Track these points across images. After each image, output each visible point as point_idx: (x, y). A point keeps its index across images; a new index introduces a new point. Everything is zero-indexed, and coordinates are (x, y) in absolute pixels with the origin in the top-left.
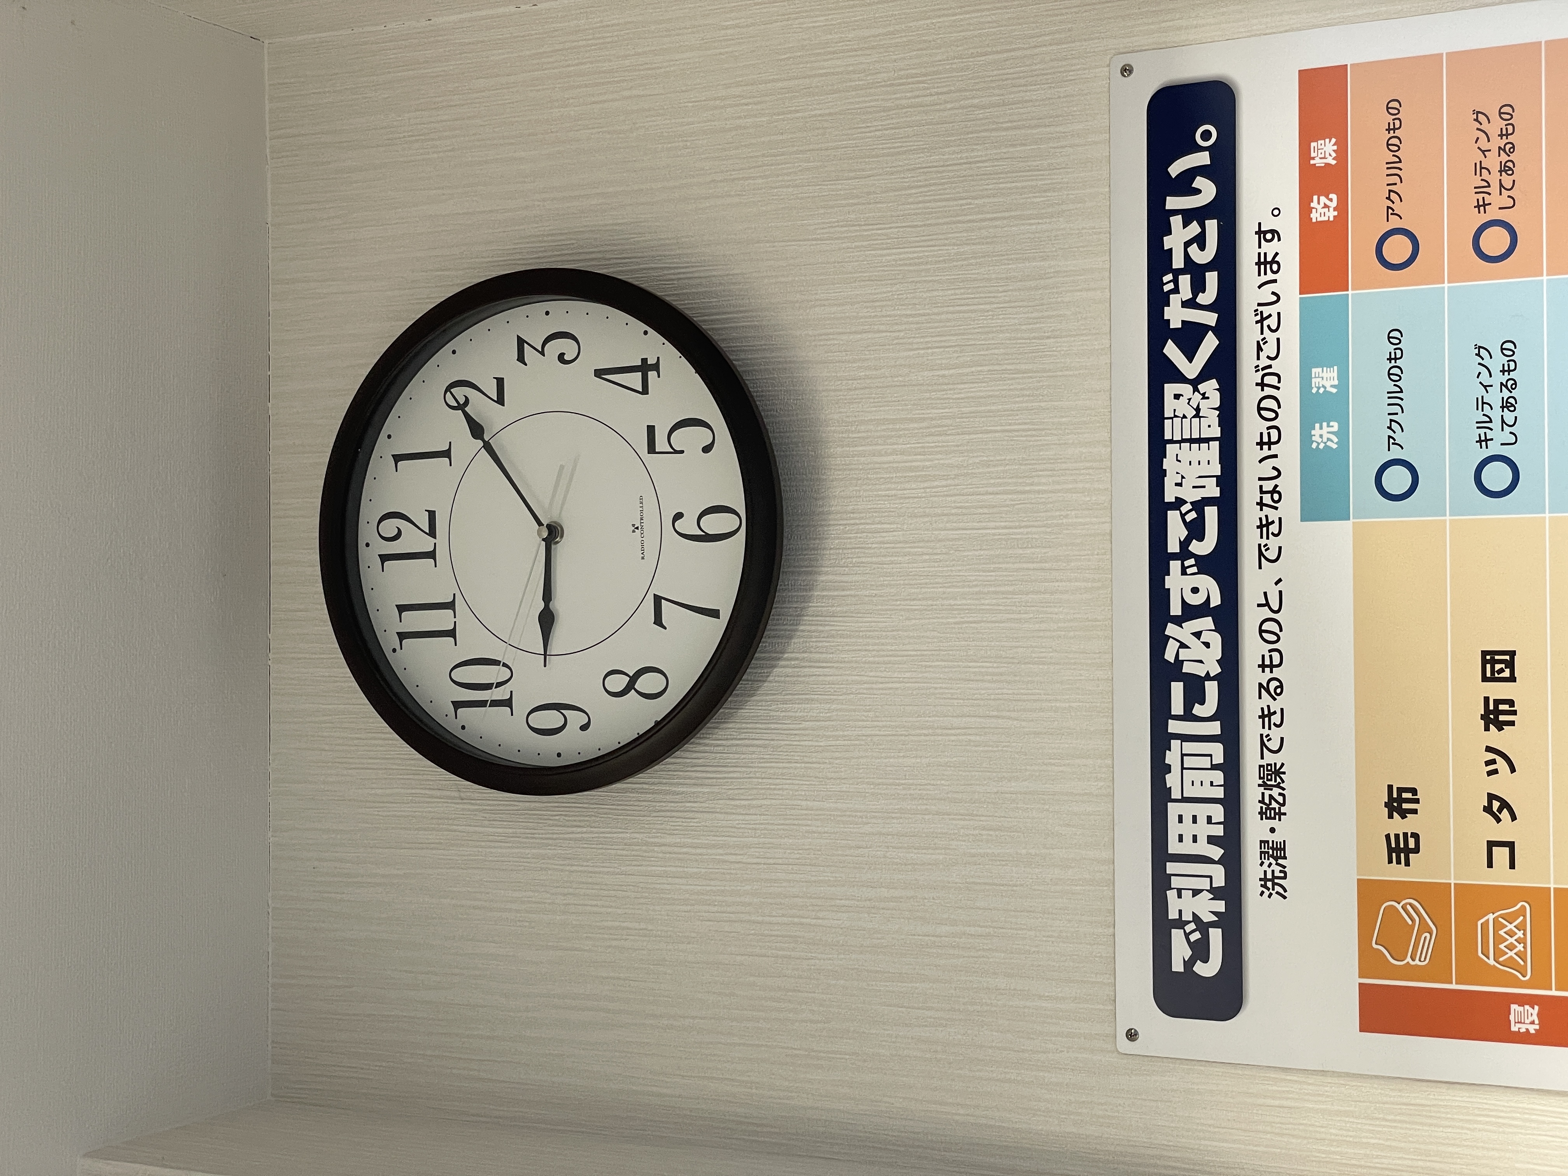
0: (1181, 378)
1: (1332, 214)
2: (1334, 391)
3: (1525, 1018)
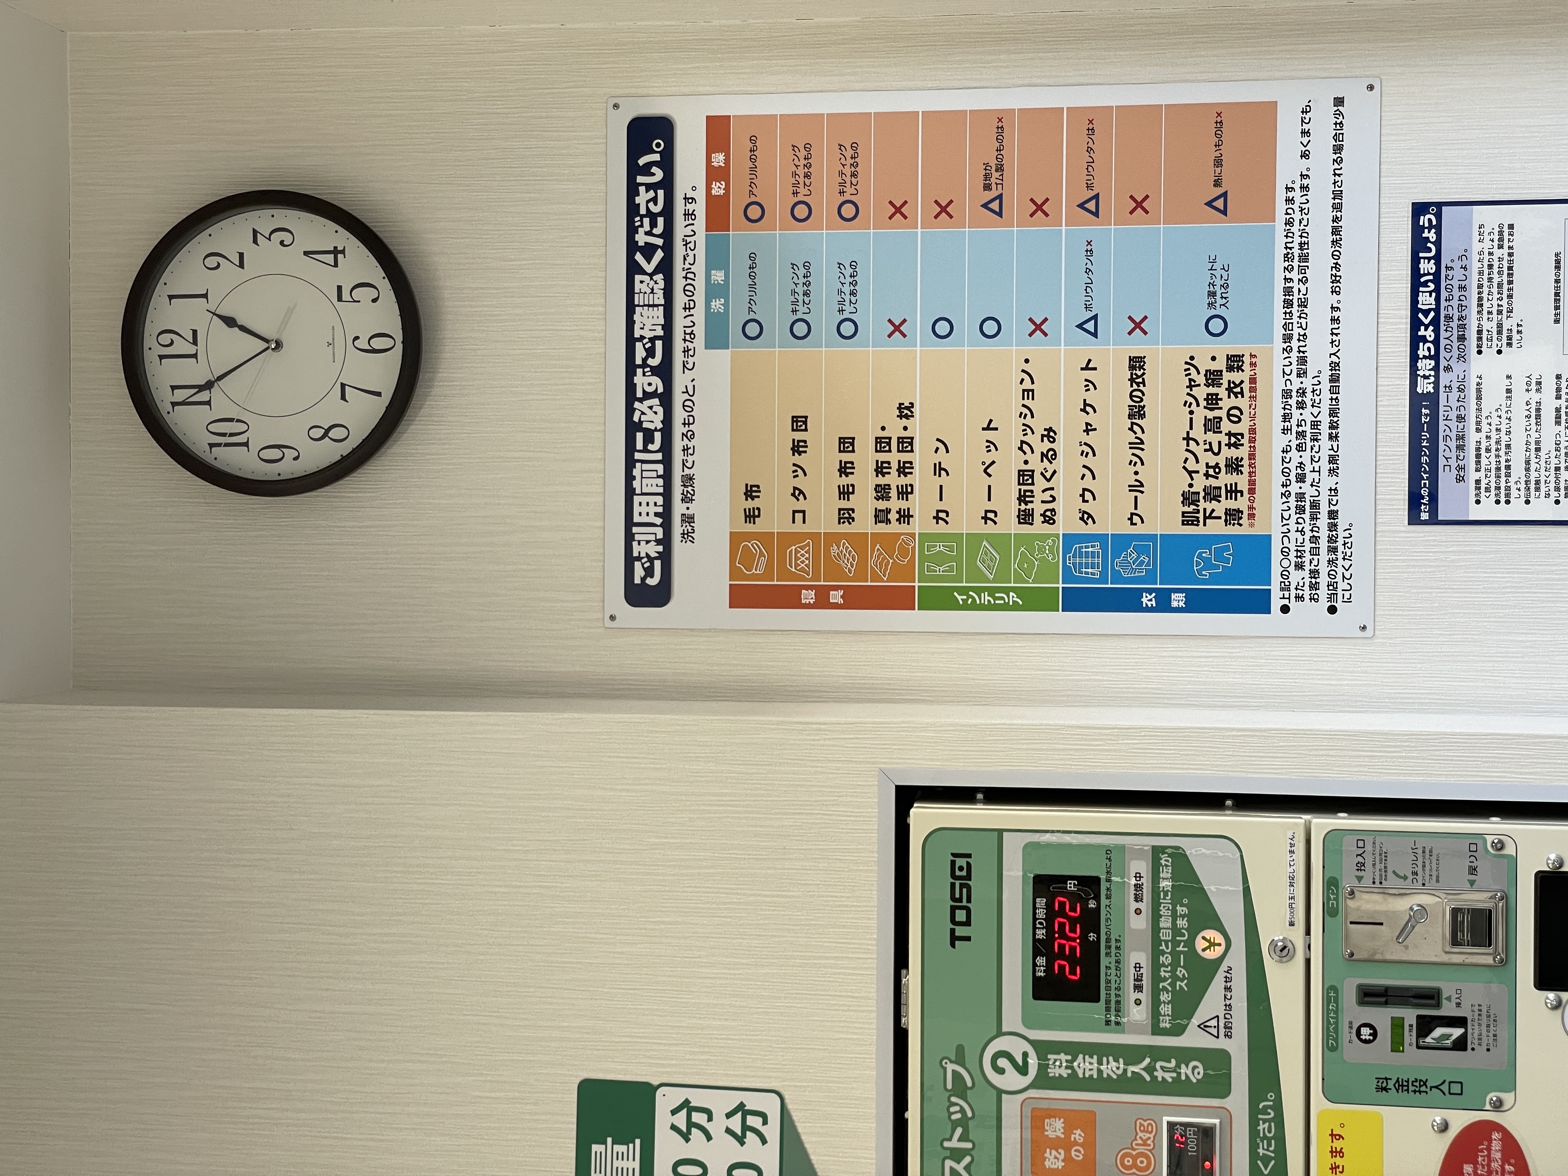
0: (643, 272)
1: (722, 192)
2: (722, 283)
3: (808, 596)
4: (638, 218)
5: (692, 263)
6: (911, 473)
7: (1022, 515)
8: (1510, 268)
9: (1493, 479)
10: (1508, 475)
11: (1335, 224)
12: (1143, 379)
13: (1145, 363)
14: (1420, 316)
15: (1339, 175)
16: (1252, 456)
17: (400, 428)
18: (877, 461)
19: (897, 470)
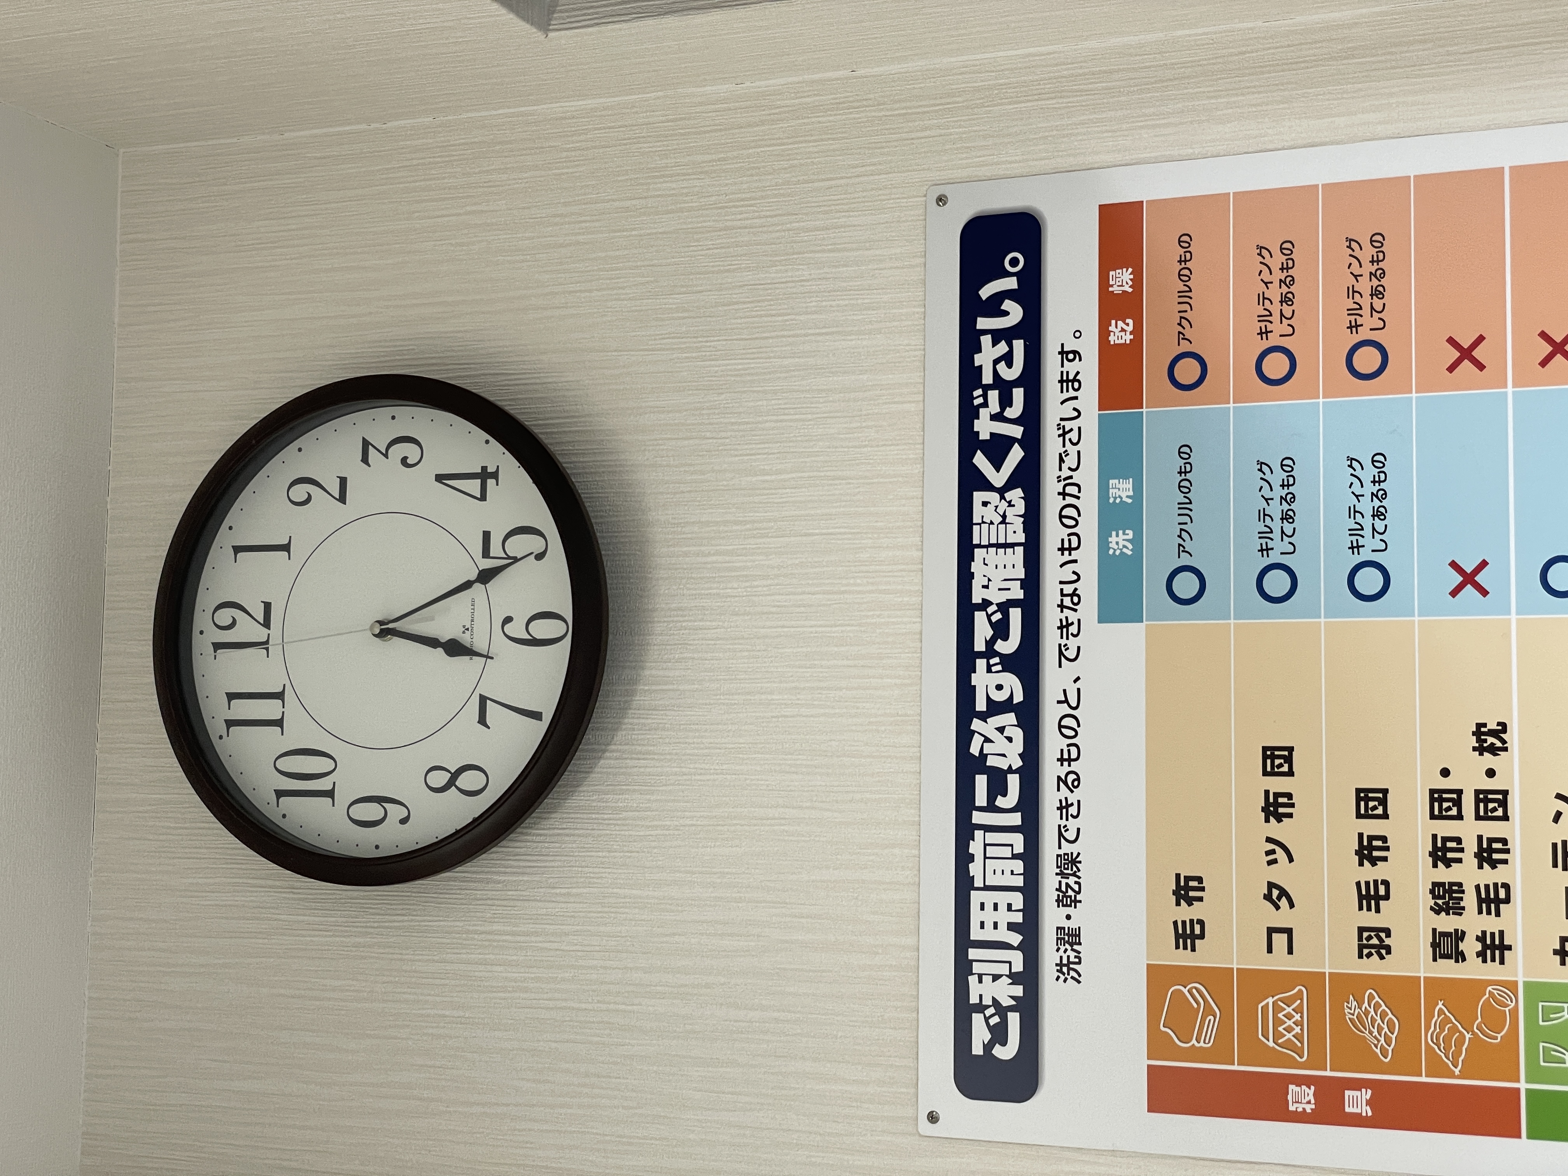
0: (988, 486)
1: (1128, 338)
2: (1130, 501)
3: (1301, 1098)
4: (979, 392)
5: (1074, 467)
6: (1505, 862)
18: (1434, 837)
19: (1476, 855)
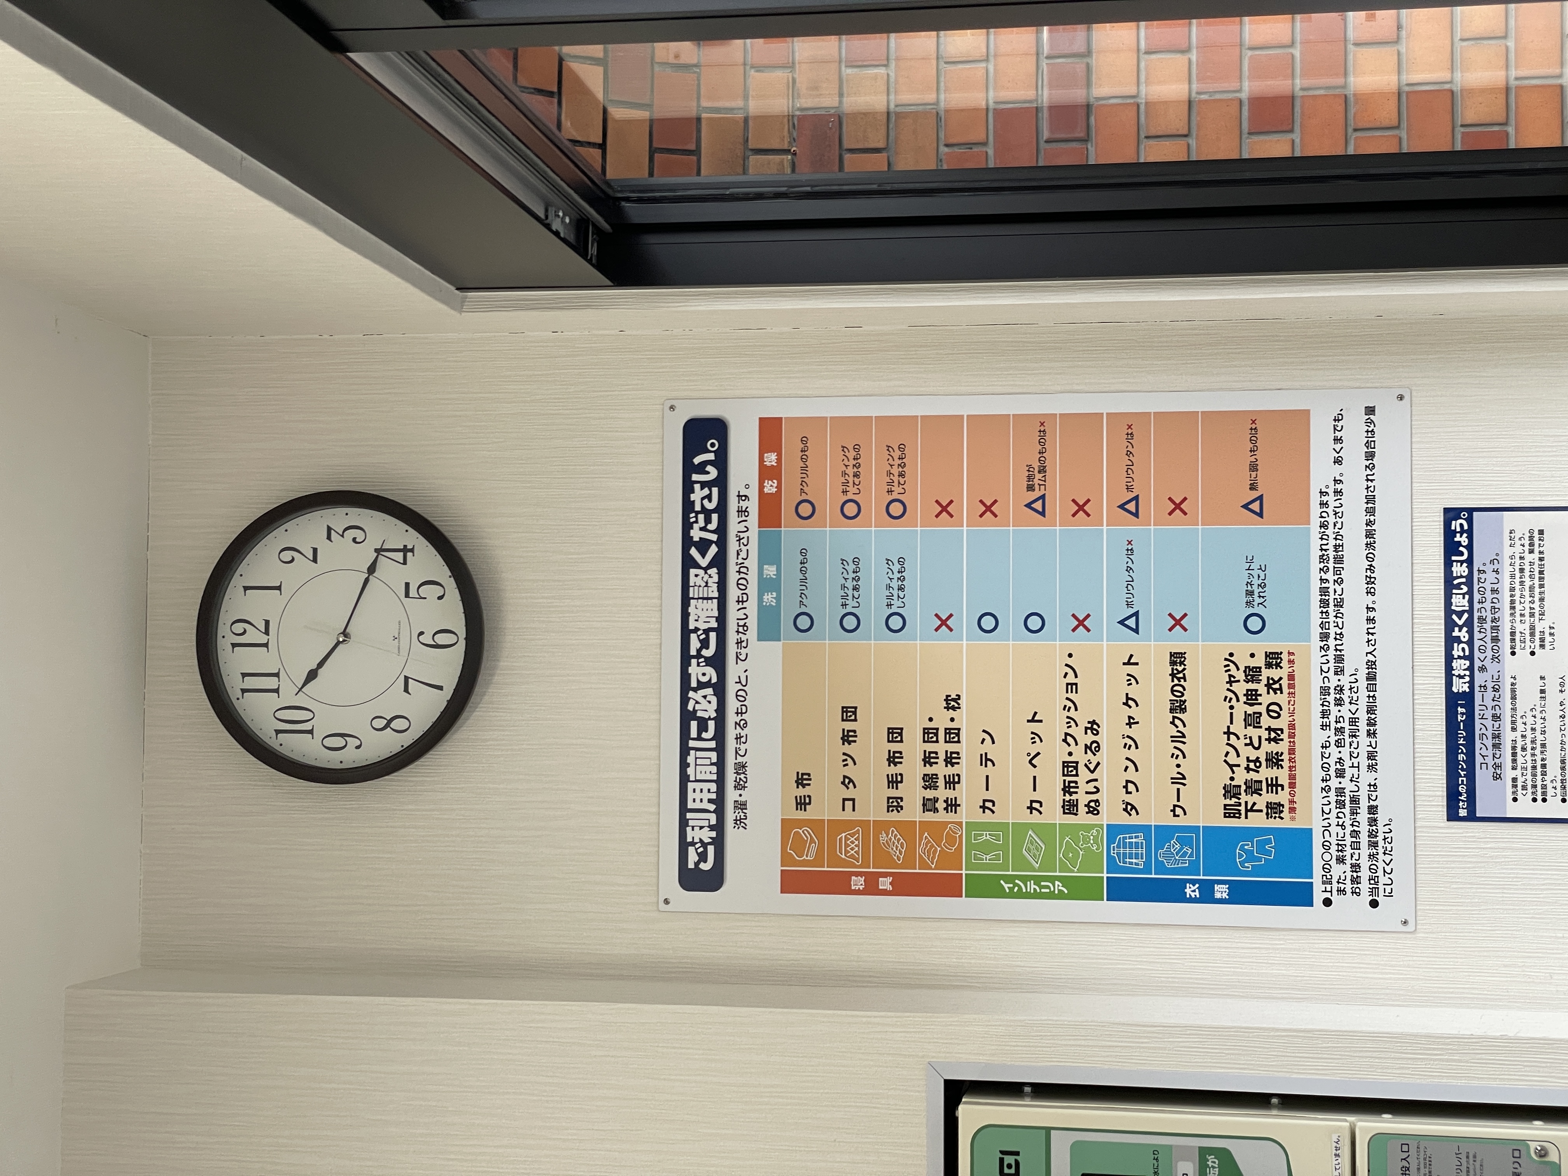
0: (698, 566)
1: (774, 490)
2: (774, 577)
3: (858, 883)
4: (693, 515)
5: (745, 557)
6: (958, 763)
7: (1067, 805)
8: (1541, 572)
9: (1529, 777)
10: (1544, 774)
11: (1369, 528)
12: (1184, 674)
13: (1185, 658)
14: (1454, 617)
15: (1372, 481)
16: (1292, 751)
17: (465, 715)
18: (925, 751)
19: (945, 760)
